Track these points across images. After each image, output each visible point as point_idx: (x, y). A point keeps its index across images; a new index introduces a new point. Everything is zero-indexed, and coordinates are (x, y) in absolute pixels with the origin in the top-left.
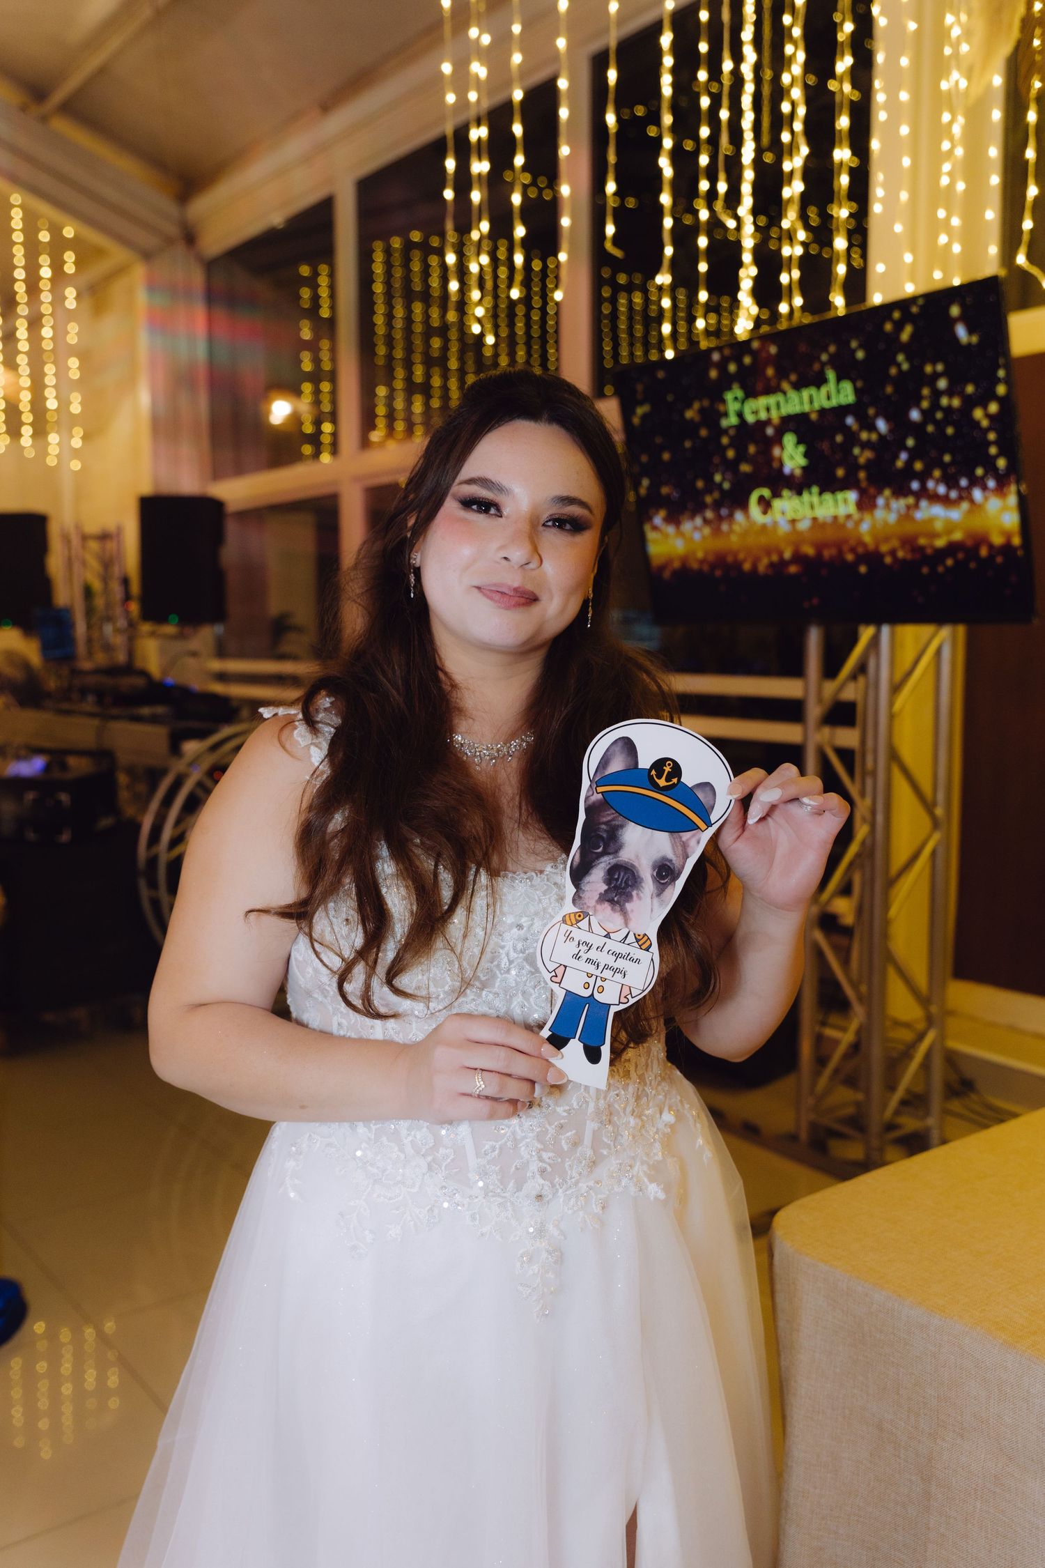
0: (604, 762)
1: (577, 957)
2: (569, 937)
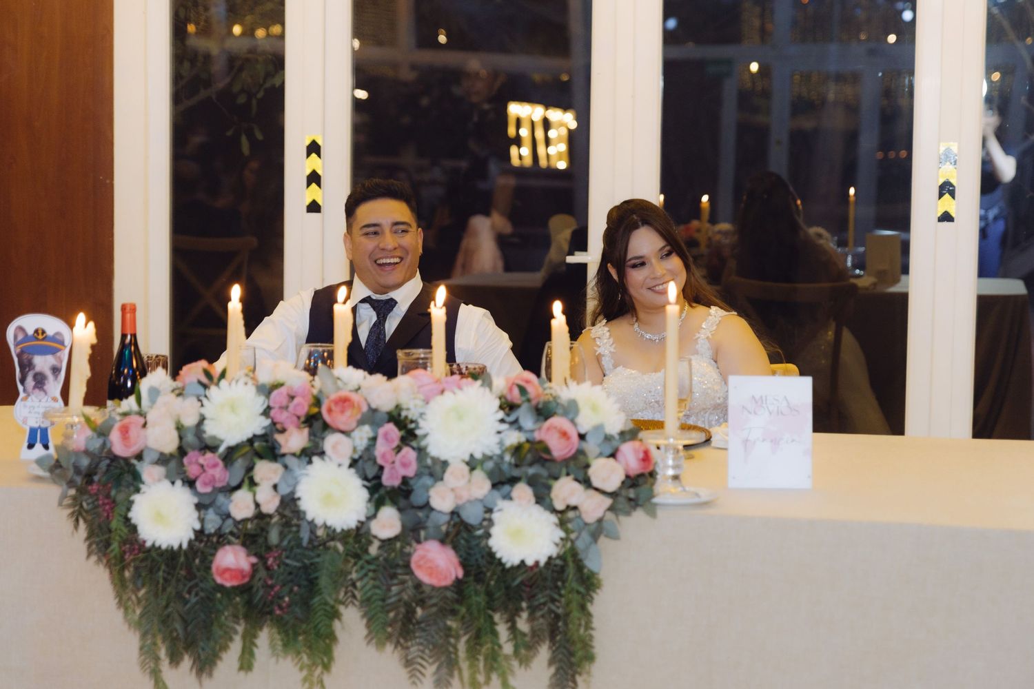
0: (15, 337)
1: (30, 412)
2: (25, 406)
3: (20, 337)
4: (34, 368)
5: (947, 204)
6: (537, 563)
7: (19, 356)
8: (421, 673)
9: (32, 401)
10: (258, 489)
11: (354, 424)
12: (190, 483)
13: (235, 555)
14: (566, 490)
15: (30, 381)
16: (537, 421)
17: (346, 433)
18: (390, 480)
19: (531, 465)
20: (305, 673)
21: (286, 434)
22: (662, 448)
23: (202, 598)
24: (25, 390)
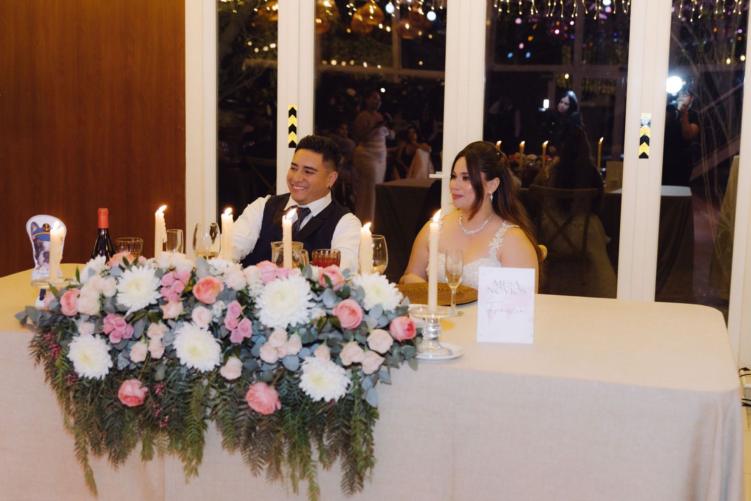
3: (35, 229)
4: (44, 249)
5: (644, 148)
6: (332, 400)
7: (34, 241)
8: (260, 467)
9: (43, 270)
10: (151, 342)
11: (214, 300)
12: (105, 336)
13: (133, 386)
14: (351, 352)
15: (42, 258)
16: (336, 301)
17: (208, 306)
18: (236, 339)
19: (331, 332)
20: (185, 464)
21: (168, 305)
22: (426, 320)
23: (116, 412)
24: (38, 263)
